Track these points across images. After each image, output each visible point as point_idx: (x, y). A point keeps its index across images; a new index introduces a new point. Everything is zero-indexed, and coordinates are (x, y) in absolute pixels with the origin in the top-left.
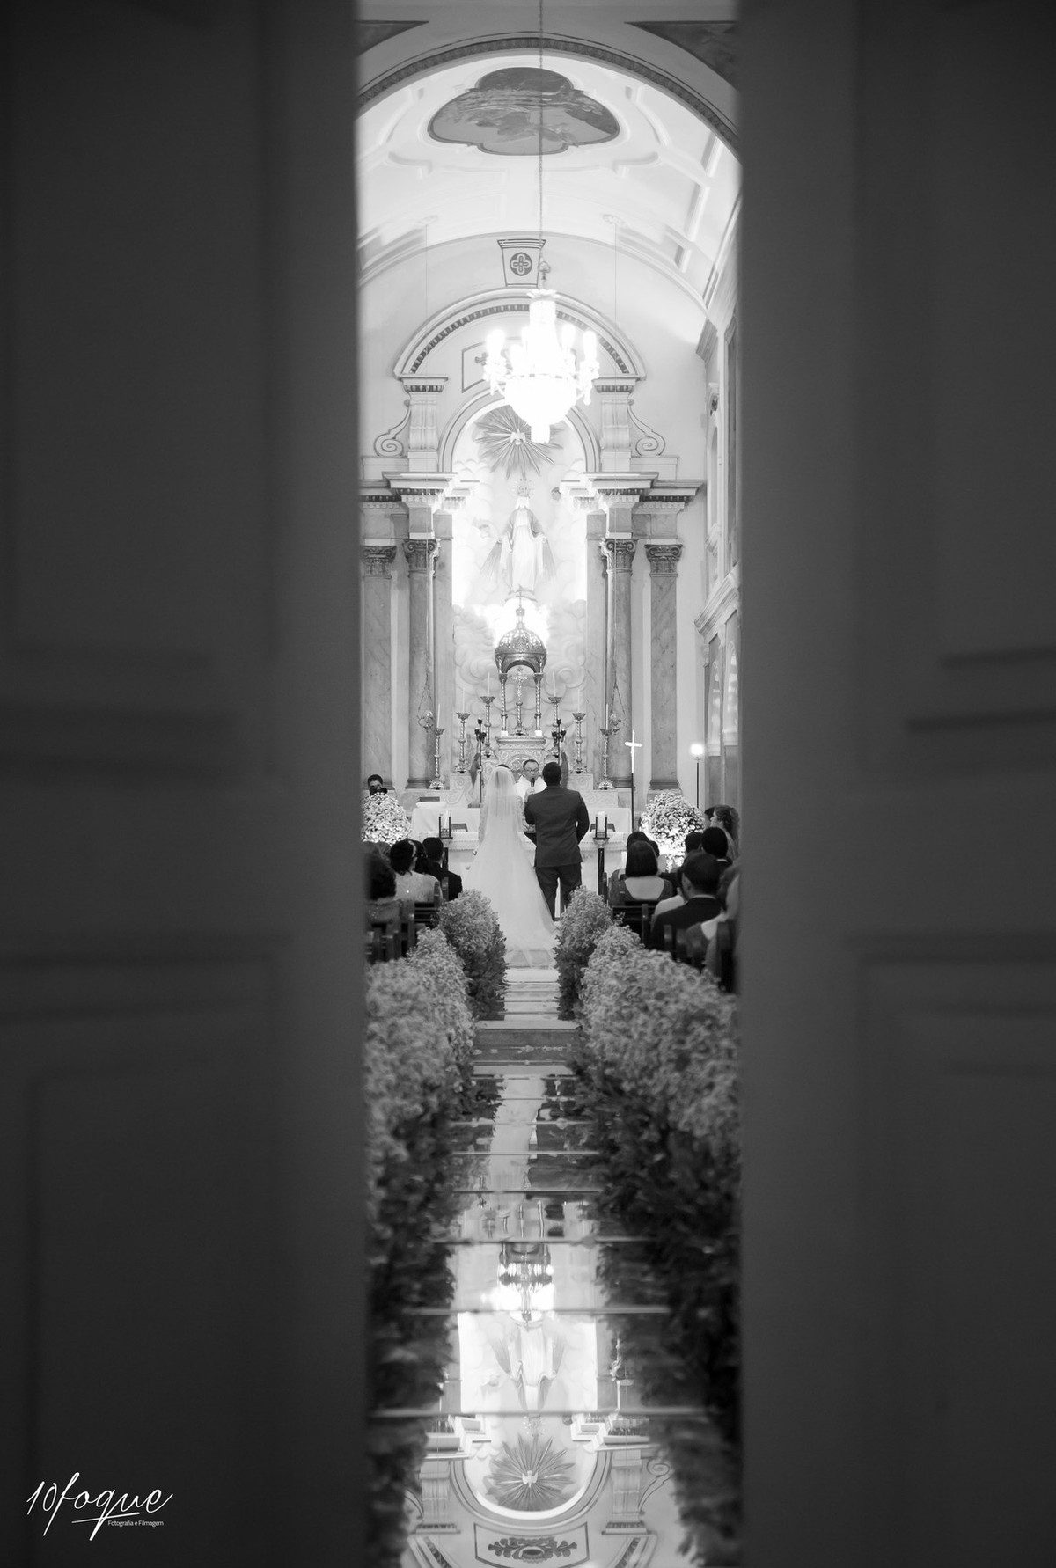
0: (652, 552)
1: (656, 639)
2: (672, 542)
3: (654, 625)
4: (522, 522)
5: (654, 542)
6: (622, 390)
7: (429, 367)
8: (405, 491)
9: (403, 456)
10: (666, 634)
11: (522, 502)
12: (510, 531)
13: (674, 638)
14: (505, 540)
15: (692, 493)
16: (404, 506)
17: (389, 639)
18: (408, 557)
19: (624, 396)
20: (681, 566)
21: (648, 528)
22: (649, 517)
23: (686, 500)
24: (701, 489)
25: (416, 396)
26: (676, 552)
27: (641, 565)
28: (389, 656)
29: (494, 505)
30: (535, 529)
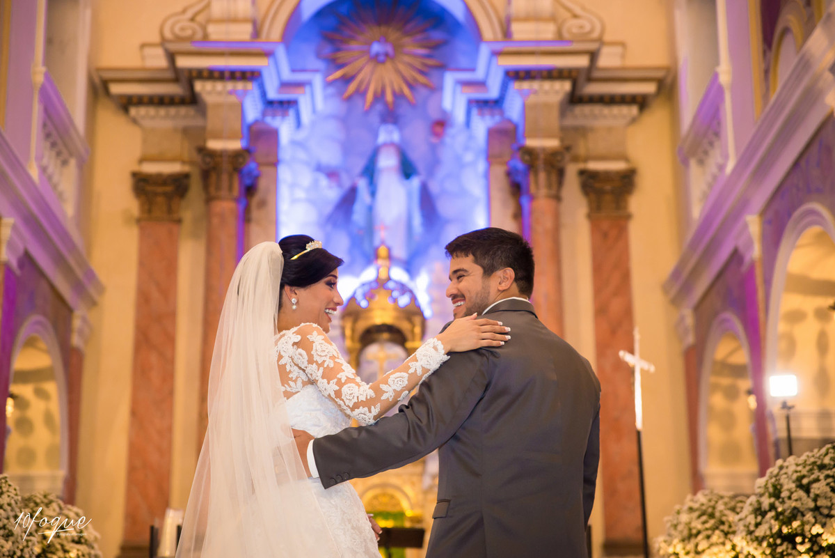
0: (590, 182)
1: (601, 311)
2: (617, 166)
3: (598, 290)
4: (388, 161)
5: (593, 166)
8: (202, 74)
10: (616, 306)
11: (388, 134)
12: (370, 172)
13: (628, 313)
14: (362, 184)
15: (650, 88)
17: (172, 315)
20: (636, 203)
21: (581, 149)
22: (582, 131)
23: (641, 102)
26: (626, 182)
27: (576, 206)
28: (171, 339)
29: (347, 148)
30: (407, 170)
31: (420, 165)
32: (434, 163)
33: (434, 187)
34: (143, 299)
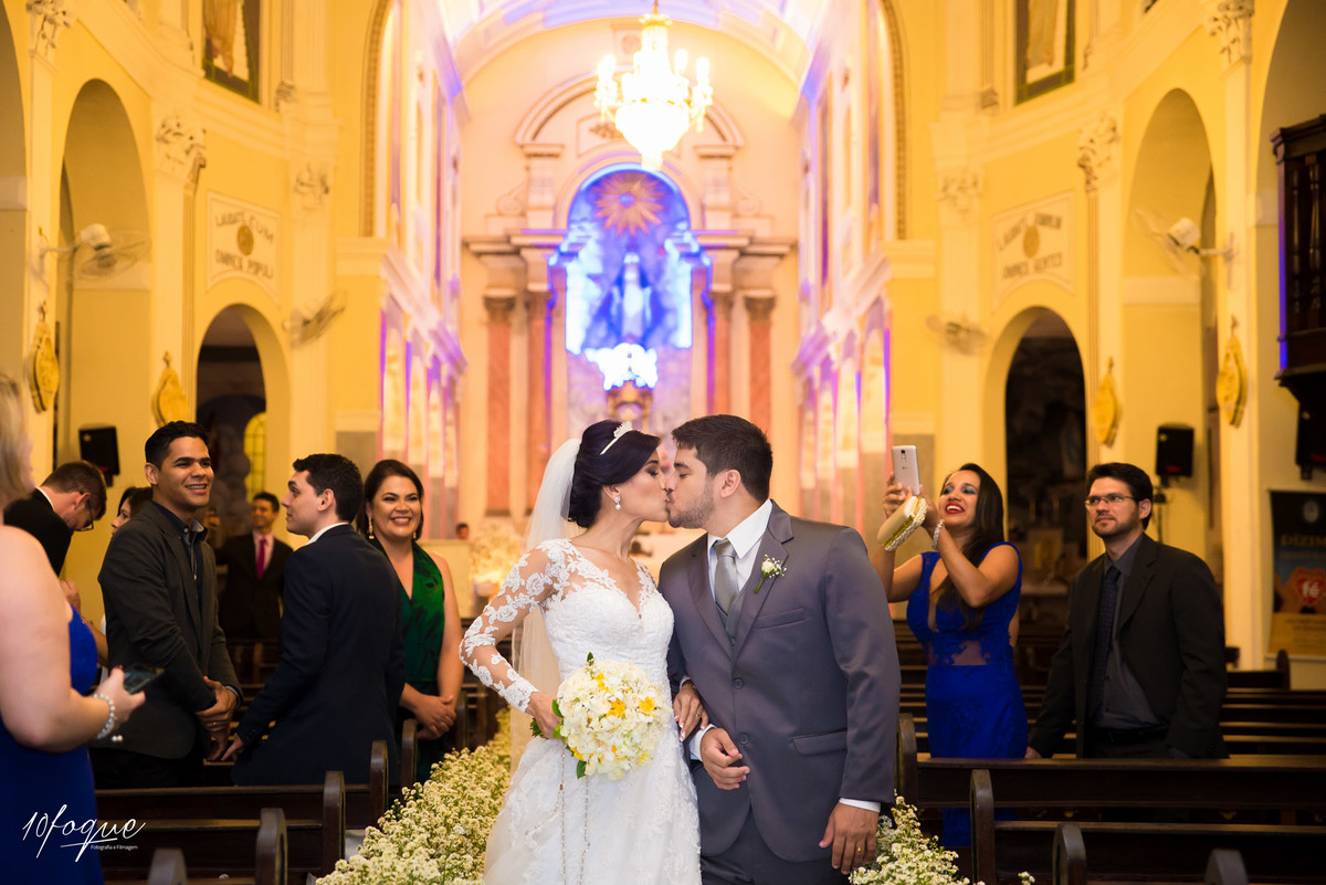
0: (751, 304)
1: (754, 380)
2: (766, 294)
3: (752, 367)
4: (631, 276)
5: (754, 293)
6: (723, 157)
7: (547, 136)
8: (524, 246)
9: (523, 214)
10: (762, 377)
11: (631, 259)
12: (620, 282)
13: (768, 382)
14: (615, 291)
15: (785, 250)
16: (523, 260)
18: (528, 305)
19: (723, 163)
20: (775, 317)
21: (746, 281)
22: (746, 272)
23: (781, 256)
24: (795, 247)
25: (535, 162)
26: (770, 304)
27: (741, 317)
28: (507, 394)
29: (606, 261)
30: (643, 282)
31: (651, 278)
32: (659, 273)
33: (659, 288)
34: (492, 371)
